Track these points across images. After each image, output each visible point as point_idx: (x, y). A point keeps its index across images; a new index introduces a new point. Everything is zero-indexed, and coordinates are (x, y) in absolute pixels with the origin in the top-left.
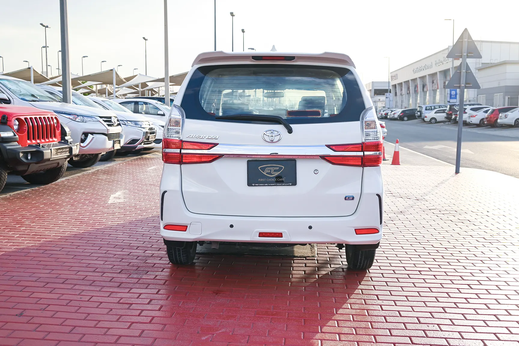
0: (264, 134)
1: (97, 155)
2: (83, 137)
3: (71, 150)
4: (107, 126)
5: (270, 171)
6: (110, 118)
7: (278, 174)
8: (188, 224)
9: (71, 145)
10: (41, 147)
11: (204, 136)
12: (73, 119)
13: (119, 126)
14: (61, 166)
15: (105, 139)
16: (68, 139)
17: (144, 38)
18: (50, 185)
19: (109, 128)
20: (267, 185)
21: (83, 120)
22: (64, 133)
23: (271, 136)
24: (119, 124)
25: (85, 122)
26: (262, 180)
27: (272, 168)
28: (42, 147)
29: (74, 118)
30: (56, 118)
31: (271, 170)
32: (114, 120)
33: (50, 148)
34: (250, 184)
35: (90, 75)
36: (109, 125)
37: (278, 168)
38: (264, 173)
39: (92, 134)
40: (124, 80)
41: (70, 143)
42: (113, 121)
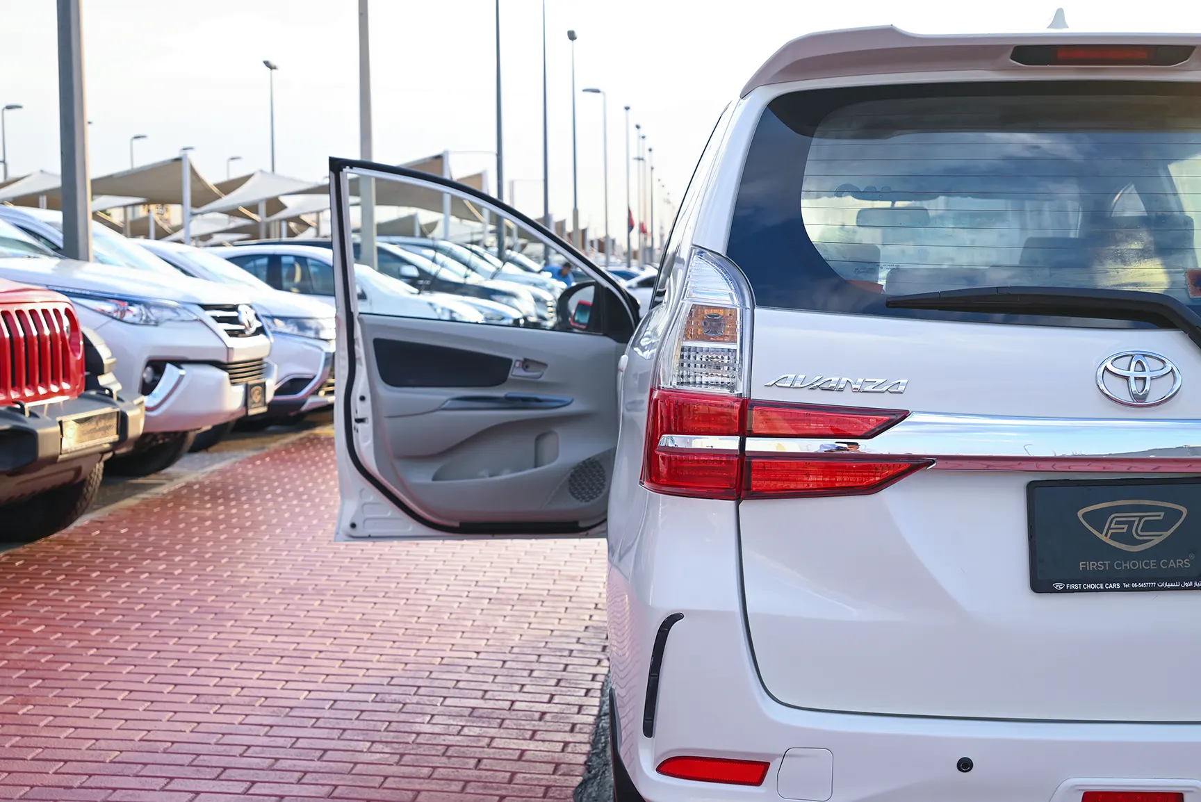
0: (1106, 369)
1: (184, 434)
2: (148, 375)
3: (123, 419)
4: (225, 336)
5: (1126, 526)
6: (234, 308)
7: (1161, 538)
8: (775, 756)
9: (121, 407)
10: (27, 414)
11: (844, 380)
12: (115, 315)
13: (262, 336)
14: (84, 480)
15: (220, 383)
16: (109, 384)
17: (267, 63)
18: (42, 542)
19: (232, 342)
20: (1118, 586)
21: (147, 317)
22: (94, 365)
23: (1136, 378)
24: (260, 330)
25: (153, 323)
26: (1092, 565)
27: (1134, 516)
28: (32, 415)
29: (116, 311)
30: (68, 312)
31: (1131, 524)
32: (246, 316)
33: (58, 419)
34: (1041, 583)
35: (110, 177)
36: (232, 333)
37: (1162, 514)
38: (1102, 537)
39: (178, 363)
40: (216, 190)
41: (119, 399)
42: (243, 319)
